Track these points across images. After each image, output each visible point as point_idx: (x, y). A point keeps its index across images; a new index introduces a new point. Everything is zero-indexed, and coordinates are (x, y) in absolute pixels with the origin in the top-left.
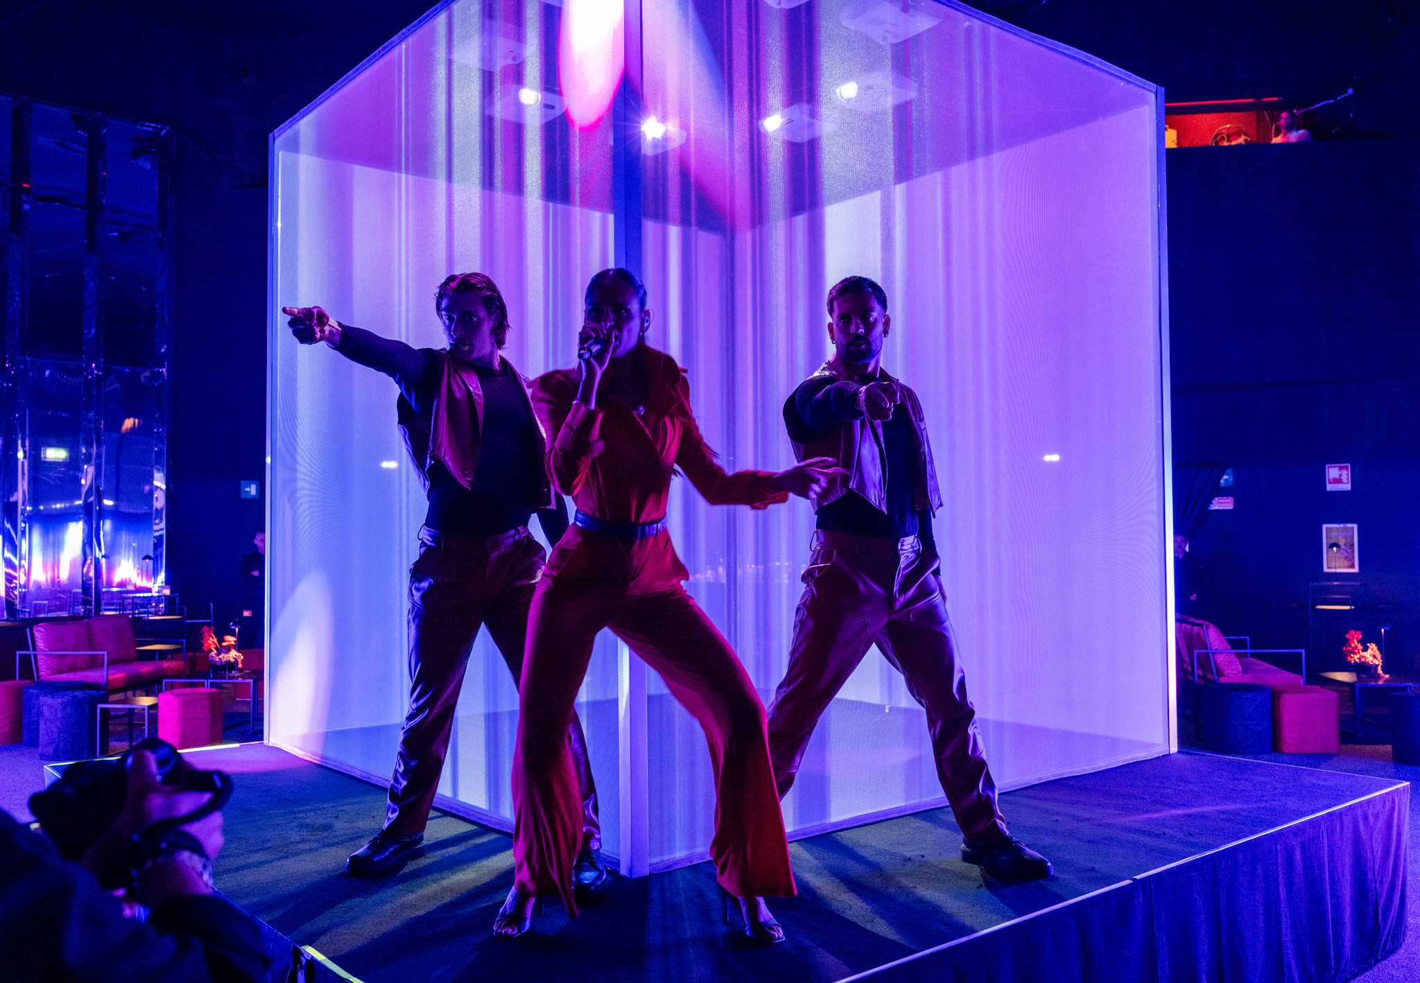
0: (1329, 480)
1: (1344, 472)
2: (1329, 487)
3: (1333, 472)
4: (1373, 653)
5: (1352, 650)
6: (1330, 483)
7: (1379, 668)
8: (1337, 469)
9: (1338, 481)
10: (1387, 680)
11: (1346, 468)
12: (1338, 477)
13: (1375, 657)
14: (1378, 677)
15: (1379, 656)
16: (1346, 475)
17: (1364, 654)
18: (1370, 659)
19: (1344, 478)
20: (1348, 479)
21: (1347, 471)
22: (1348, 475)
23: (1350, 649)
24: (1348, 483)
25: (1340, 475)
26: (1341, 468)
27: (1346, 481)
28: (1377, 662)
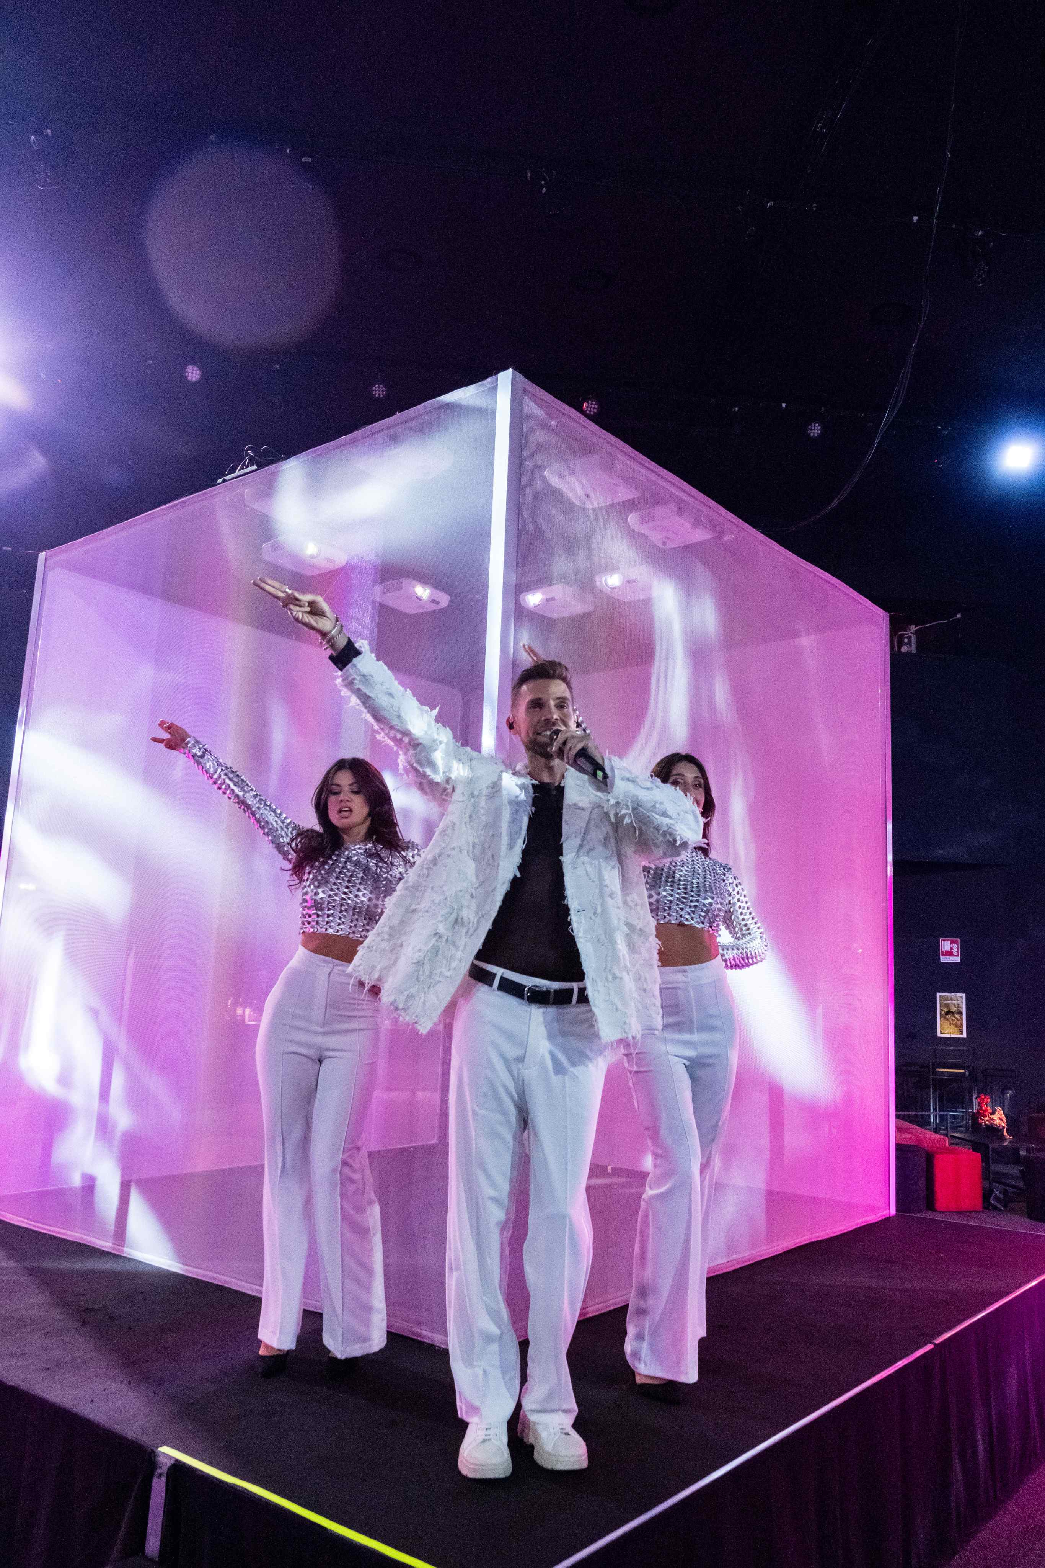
0: (942, 951)
1: (955, 946)
2: (943, 959)
3: (945, 945)
4: (999, 1116)
5: (983, 1113)
6: (943, 955)
7: (1005, 1130)
8: (949, 942)
9: (949, 953)
10: (1011, 1142)
11: (956, 942)
12: (949, 949)
13: (1001, 1120)
14: (1002, 1138)
15: (1004, 1119)
16: (956, 948)
17: (992, 1116)
18: (998, 1122)
19: (955, 951)
20: (958, 952)
21: (958, 945)
22: (958, 949)
23: (982, 1112)
24: (958, 956)
25: (952, 948)
26: (952, 942)
27: (956, 954)
28: (1003, 1125)
